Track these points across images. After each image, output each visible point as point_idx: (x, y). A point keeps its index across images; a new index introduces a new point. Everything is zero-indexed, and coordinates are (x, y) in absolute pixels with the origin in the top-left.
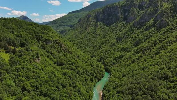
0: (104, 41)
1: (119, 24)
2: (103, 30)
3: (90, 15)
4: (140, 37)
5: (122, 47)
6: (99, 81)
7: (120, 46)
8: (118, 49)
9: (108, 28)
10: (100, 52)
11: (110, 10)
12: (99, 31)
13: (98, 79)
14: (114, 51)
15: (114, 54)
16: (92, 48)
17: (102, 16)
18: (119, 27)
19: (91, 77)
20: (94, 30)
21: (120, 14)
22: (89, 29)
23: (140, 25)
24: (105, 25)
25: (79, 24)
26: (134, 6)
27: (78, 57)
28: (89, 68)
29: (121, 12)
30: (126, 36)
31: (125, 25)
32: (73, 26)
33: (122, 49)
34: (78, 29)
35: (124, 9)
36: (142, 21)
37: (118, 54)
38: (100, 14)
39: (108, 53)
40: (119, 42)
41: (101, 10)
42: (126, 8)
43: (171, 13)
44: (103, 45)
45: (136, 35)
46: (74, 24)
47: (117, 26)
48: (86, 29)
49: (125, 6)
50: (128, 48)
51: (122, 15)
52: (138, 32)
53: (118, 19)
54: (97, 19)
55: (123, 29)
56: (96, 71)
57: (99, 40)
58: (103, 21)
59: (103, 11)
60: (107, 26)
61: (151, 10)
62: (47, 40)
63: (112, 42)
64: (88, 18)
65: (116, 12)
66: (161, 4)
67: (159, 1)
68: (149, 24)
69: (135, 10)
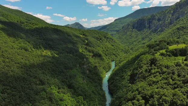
0: (135, 40)
1: (145, 30)
2: (136, 33)
5: (143, 42)
8: (141, 43)
10: (132, 45)
11: (141, 22)
12: (133, 34)
14: (139, 45)
17: (136, 25)
18: (145, 32)
19: (124, 52)
20: (131, 34)
21: (146, 24)
22: (128, 33)
23: (155, 31)
24: (138, 31)
25: (122, 30)
26: (155, 19)
28: (124, 49)
29: (147, 22)
30: (147, 37)
31: (148, 31)
32: (118, 31)
34: (121, 33)
35: (149, 21)
36: (157, 28)
39: (136, 46)
40: (143, 40)
41: (136, 21)
44: (135, 42)
45: (151, 36)
46: (120, 29)
48: (126, 33)
49: (150, 19)
51: (148, 24)
52: (153, 34)
53: (145, 27)
54: (133, 27)
55: (147, 33)
57: (133, 39)
58: (136, 28)
61: (162, 22)
62: (108, 38)
63: (139, 40)
64: (128, 26)
65: (145, 22)
66: (168, 19)
67: (167, 17)
68: (159, 30)
69: (155, 22)
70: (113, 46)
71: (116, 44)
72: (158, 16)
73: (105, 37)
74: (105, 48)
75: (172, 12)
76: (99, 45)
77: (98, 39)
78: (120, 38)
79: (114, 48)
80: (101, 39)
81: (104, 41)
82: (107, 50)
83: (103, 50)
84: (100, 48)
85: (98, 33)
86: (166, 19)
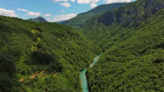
0: (103, 36)
2: (103, 28)
3: (95, 18)
4: (125, 33)
5: (114, 39)
6: (98, 55)
7: (113, 38)
8: (111, 40)
9: (107, 27)
10: (100, 42)
11: (108, 15)
12: (100, 29)
13: (97, 54)
14: (109, 41)
15: (109, 43)
16: (95, 40)
17: (103, 19)
18: (114, 26)
19: (94, 52)
20: (97, 29)
22: (94, 27)
23: (126, 25)
25: (86, 24)
26: (124, 12)
27: (87, 42)
28: (93, 48)
29: (115, 16)
30: (117, 32)
31: (117, 25)
32: (82, 26)
33: (113, 40)
34: (86, 28)
35: (118, 15)
36: (128, 22)
37: (111, 43)
38: (101, 18)
39: (105, 43)
40: (112, 36)
41: (102, 15)
42: (119, 14)
43: (143, 18)
44: (103, 38)
45: (123, 31)
46: (83, 24)
47: (113, 26)
48: (92, 27)
49: (118, 12)
50: (117, 39)
51: (116, 18)
52: (124, 29)
53: (113, 21)
54: (99, 21)
55: (116, 28)
56: (97, 50)
57: (100, 35)
58: (103, 22)
59: (103, 15)
60: (106, 26)
61: (133, 16)
62: (72, 33)
63: (108, 36)
64: (93, 20)
65: (112, 16)
66: (140, 12)
67: (139, 10)
68: (131, 24)
69: (125, 15)
70: (79, 45)
71: (83, 41)
72: (127, 9)
73: (68, 33)
74: (69, 49)
75: (144, 4)
76: (60, 46)
77: (59, 35)
78: (85, 33)
79: (82, 48)
80: (62, 36)
81: (67, 39)
82: (72, 53)
83: (67, 55)
84: (62, 50)
85: (59, 27)
86: (138, 12)
